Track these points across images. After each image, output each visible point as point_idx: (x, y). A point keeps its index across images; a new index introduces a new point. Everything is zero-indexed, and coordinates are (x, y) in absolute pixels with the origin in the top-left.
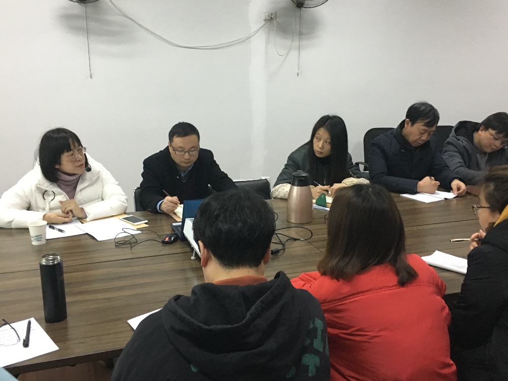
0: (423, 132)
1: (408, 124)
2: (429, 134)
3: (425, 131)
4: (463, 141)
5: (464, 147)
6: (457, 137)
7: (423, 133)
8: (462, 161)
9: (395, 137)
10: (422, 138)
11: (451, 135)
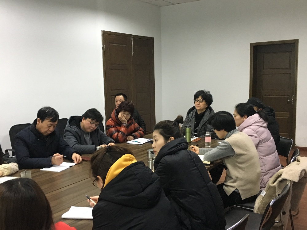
0: (50, 125)
1: (39, 122)
2: (54, 127)
3: (52, 125)
4: (75, 128)
5: (76, 132)
6: (71, 126)
7: (50, 127)
8: (76, 140)
9: (31, 131)
10: (50, 130)
11: (67, 125)
